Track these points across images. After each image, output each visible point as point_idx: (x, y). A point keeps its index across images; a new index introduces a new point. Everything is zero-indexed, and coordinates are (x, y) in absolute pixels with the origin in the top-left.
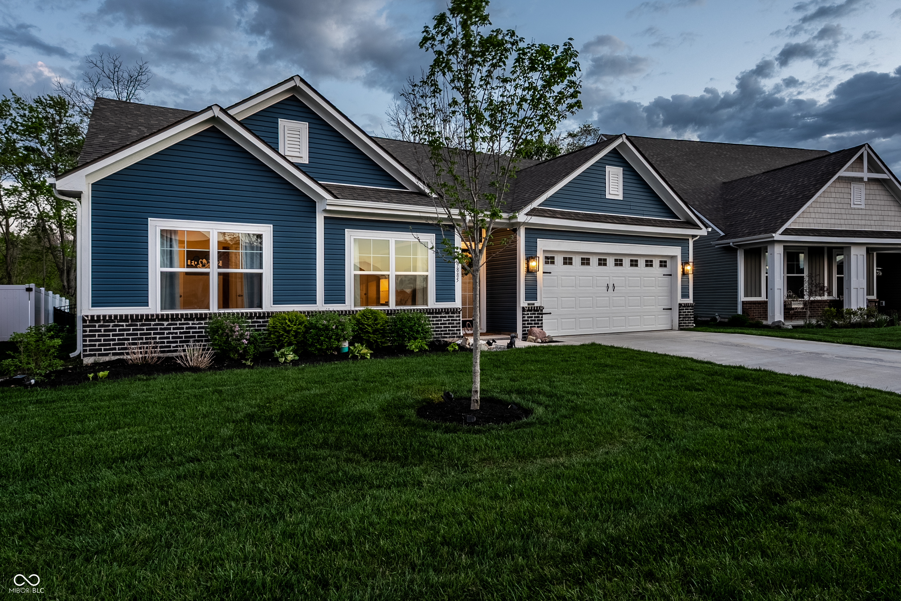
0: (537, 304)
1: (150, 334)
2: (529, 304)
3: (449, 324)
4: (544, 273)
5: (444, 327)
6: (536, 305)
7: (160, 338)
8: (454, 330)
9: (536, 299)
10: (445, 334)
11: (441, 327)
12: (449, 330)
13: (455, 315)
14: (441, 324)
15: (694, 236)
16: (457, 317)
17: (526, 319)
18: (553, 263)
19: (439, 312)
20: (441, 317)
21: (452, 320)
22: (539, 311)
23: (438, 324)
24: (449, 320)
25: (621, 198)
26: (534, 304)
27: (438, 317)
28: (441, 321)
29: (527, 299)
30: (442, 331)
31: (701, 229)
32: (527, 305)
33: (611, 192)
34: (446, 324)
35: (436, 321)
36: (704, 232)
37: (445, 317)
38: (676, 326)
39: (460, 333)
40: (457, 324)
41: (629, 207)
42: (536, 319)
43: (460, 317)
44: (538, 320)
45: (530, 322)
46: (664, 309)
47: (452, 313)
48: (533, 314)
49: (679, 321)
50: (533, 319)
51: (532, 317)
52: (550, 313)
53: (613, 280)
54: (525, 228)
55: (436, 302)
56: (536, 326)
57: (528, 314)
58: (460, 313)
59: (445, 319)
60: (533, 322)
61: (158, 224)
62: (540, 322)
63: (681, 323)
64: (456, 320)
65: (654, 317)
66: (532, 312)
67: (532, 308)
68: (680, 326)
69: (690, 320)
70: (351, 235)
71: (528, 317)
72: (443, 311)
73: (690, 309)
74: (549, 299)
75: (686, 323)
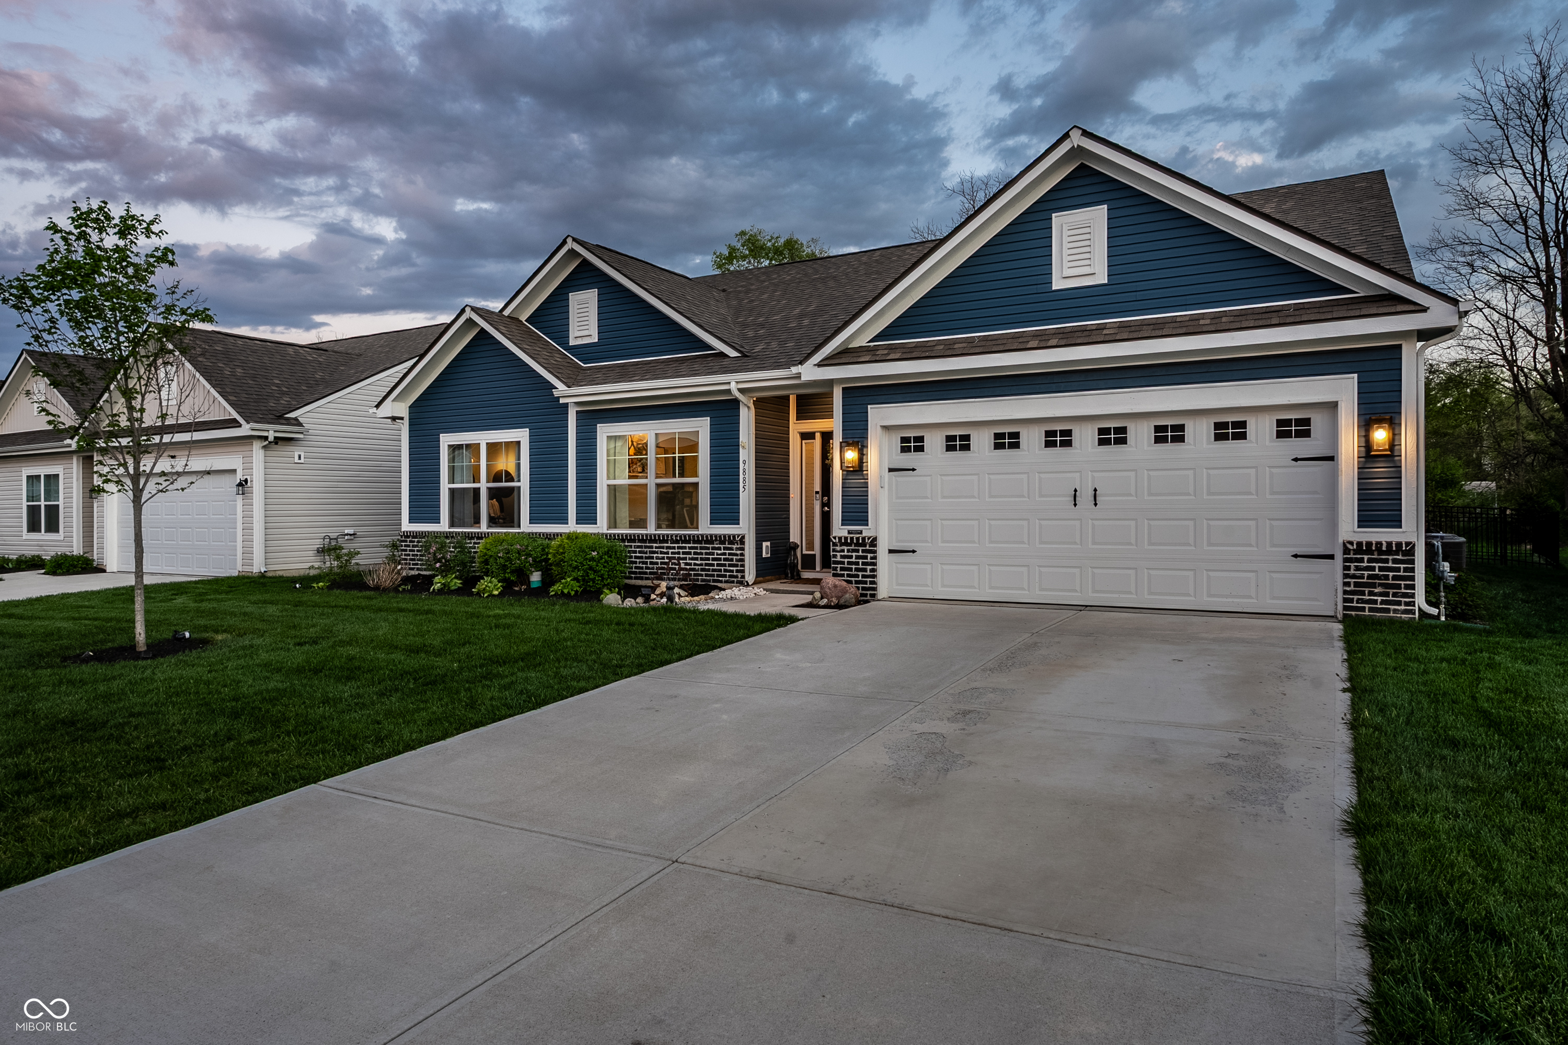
0: (867, 532)
2: (849, 532)
3: (725, 560)
4: (889, 470)
5: (718, 565)
6: (865, 534)
8: (732, 571)
9: (865, 522)
10: (718, 576)
11: (713, 565)
12: (725, 571)
13: (735, 547)
14: (714, 559)
16: (737, 549)
17: (838, 559)
18: (920, 449)
19: (712, 539)
20: (714, 548)
21: (730, 554)
22: (869, 545)
23: (708, 559)
24: (724, 554)
25: (1102, 278)
26: (861, 532)
27: (708, 548)
28: (713, 554)
29: (845, 521)
30: (714, 570)
32: (847, 534)
33: (1068, 273)
34: (720, 559)
35: (706, 554)
37: (719, 549)
38: (1335, 610)
39: (743, 577)
40: (737, 560)
41: (1132, 296)
42: (861, 561)
43: (743, 549)
44: (863, 564)
45: (846, 566)
46: (1296, 556)
47: (731, 543)
48: (854, 551)
49: (1345, 592)
50: (854, 560)
51: (851, 557)
52: (914, 551)
53: (1093, 477)
54: (843, 389)
55: (711, 524)
56: (860, 574)
57: (843, 551)
58: (742, 542)
59: (719, 552)
60: (854, 567)
61: (446, 440)
62: (869, 567)
63: (1351, 601)
64: (737, 555)
65: (1252, 575)
66: (853, 547)
67: (852, 539)
68: (1345, 608)
69: (1394, 595)
70: (604, 431)
71: (842, 557)
72: (716, 540)
73: (1395, 561)
74: (899, 522)
75: (1375, 602)
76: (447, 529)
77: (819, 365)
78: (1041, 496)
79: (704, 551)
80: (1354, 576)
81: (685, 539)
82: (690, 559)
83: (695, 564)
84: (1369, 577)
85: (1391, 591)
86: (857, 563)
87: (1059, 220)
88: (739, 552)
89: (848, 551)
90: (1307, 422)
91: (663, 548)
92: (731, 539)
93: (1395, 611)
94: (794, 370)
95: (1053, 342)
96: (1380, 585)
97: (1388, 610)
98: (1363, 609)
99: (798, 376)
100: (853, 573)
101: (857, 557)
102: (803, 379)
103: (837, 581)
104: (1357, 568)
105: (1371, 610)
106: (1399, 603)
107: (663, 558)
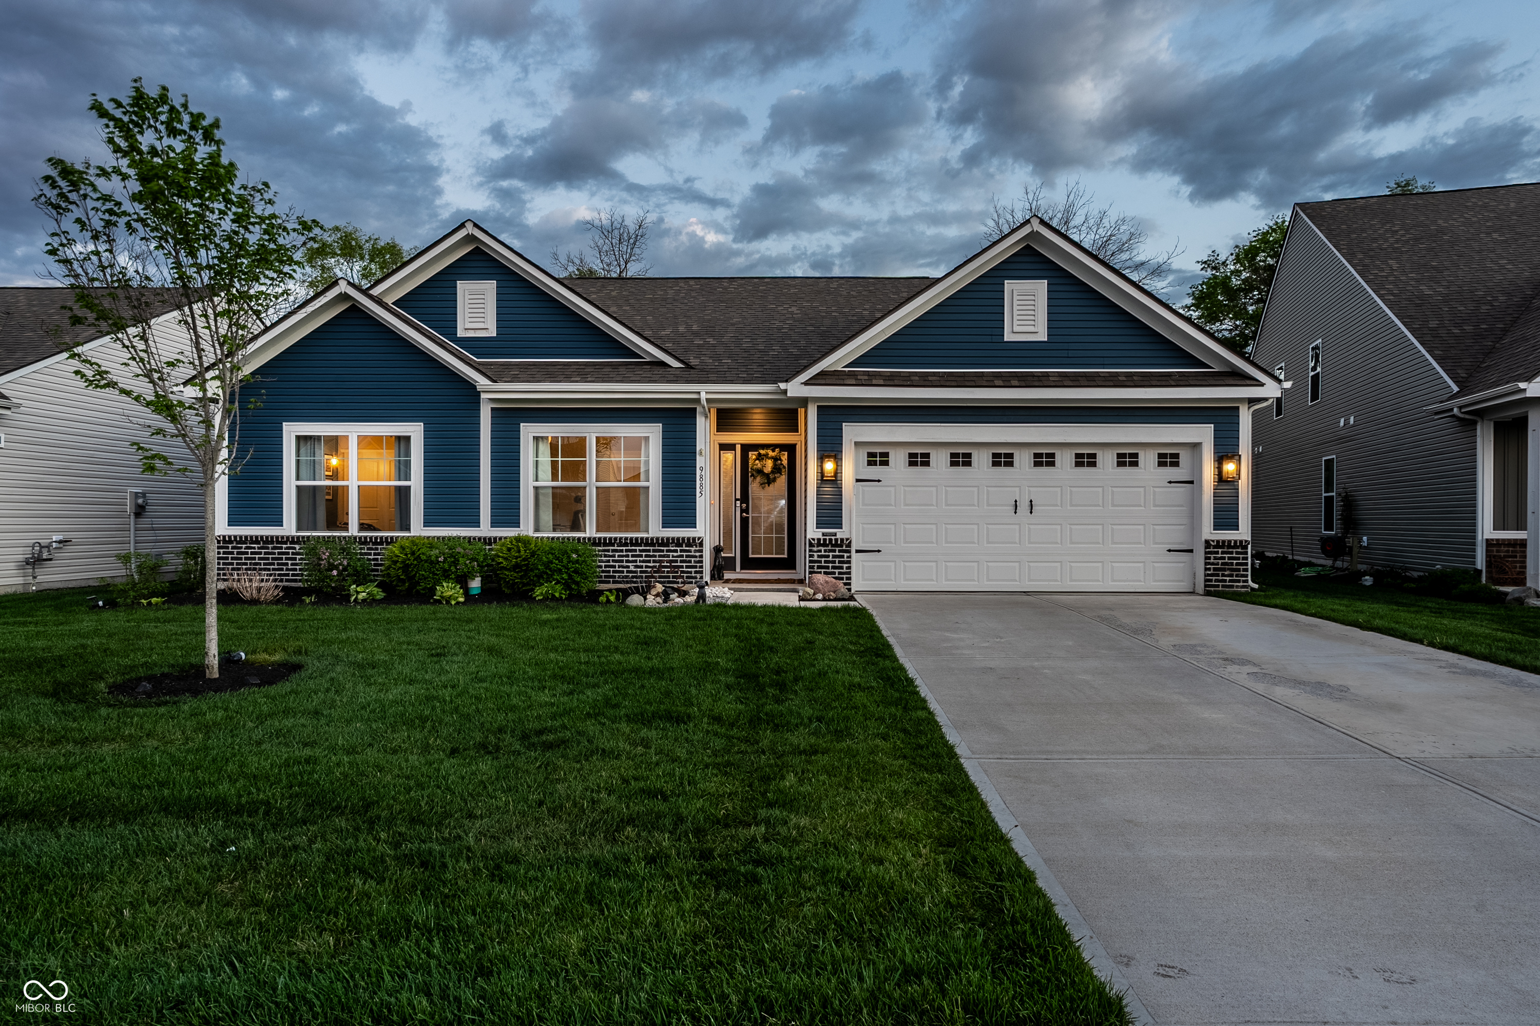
0: (841, 534)
1: (281, 559)
2: (823, 534)
3: (682, 561)
4: (858, 481)
5: (674, 567)
6: (839, 536)
7: (292, 564)
8: (691, 572)
9: (839, 525)
10: (674, 577)
11: (668, 567)
12: (683, 572)
13: (693, 549)
14: (668, 561)
15: (1252, 401)
16: (695, 551)
17: (816, 558)
18: (885, 463)
19: (665, 542)
21: (687, 556)
22: (844, 545)
23: (662, 561)
24: (681, 556)
25: (1043, 336)
26: (834, 534)
27: (663, 551)
28: (668, 556)
29: (819, 525)
30: (669, 572)
31: (1262, 385)
32: (820, 536)
33: (1016, 329)
34: (676, 561)
35: (660, 556)
36: (1271, 390)
37: (676, 551)
38: (1200, 588)
39: (702, 578)
40: (695, 562)
41: (1064, 353)
42: (837, 560)
43: (701, 551)
44: (840, 562)
45: (823, 564)
46: (1169, 551)
47: (689, 545)
48: (830, 551)
49: (1206, 575)
50: (830, 559)
51: (828, 556)
52: (879, 551)
53: (1029, 492)
54: (818, 407)
55: (663, 527)
56: (837, 571)
57: (820, 551)
58: (701, 544)
59: (675, 554)
60: (830, 565)
61: (291, 431)
62: (845, 565)
63: (1211, 581)
64: (696, 557)
65: (1141, 565)
66: (830, 548)
67: (825, 540)
68: (1206, 586)
69: (1237, 576)
70: (528, 431)
71: (819, 556)
72: (673, 542)
73: (1237, 553)
74: (865, 526)
75: (1225, 581)
76: (294, 532)
77: (806, 383)
78: (988, 505)
79: (657, 554)
80: (1213, 564)
81: (636, 542)
82: (640, 561)
83: (647, 567)
84: (1223, 564)
85: (1235, 573)
86: (834, 562)
87: (1009, 285)
88: (697, 554)
89: (825, 551)
90: (1176, 456)
91: (608, 551)
92: (691, 542)
93: (1237, 587)
94: (782, 386)
95: (997, 383)
96: (1229, 569)
97: (1232, 586)
98: (1218, 586)
99: (785, 392)
100: (830, 570)
101: (834, 557)
102: (789, 395)
103: (829, 578)
104: (1215, 558)
105: (1223, 586)
106: (1239, 581)
107: (608, 561)
